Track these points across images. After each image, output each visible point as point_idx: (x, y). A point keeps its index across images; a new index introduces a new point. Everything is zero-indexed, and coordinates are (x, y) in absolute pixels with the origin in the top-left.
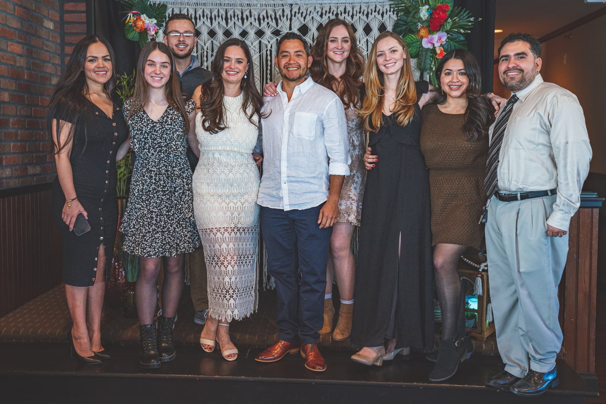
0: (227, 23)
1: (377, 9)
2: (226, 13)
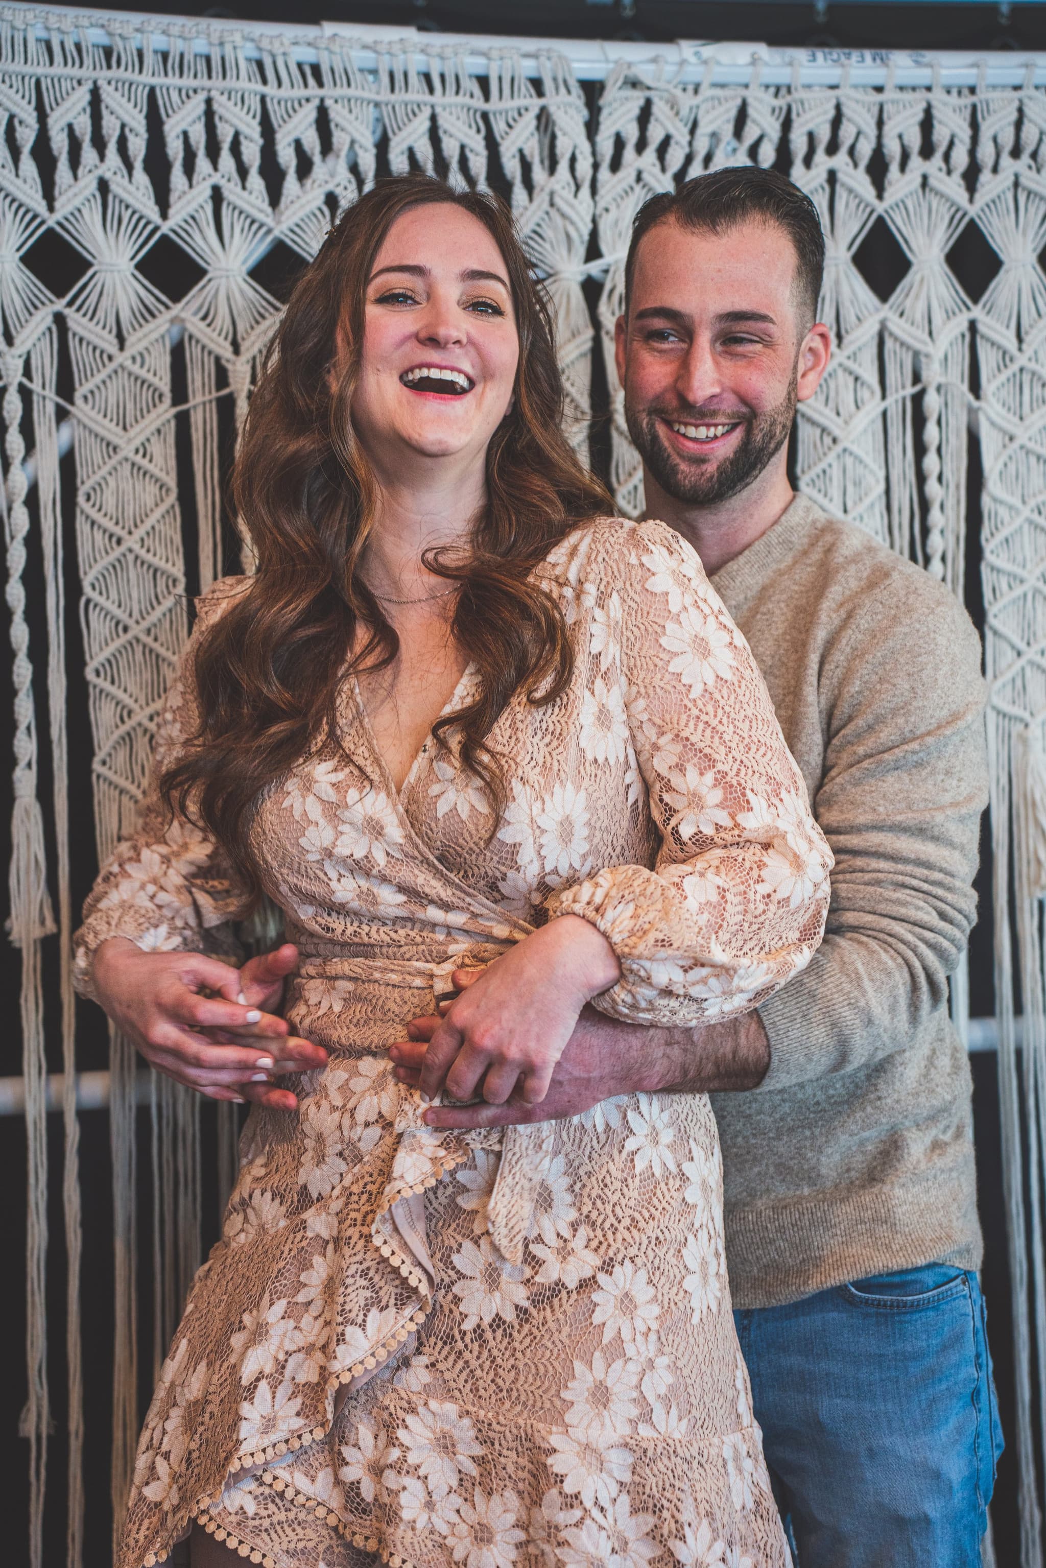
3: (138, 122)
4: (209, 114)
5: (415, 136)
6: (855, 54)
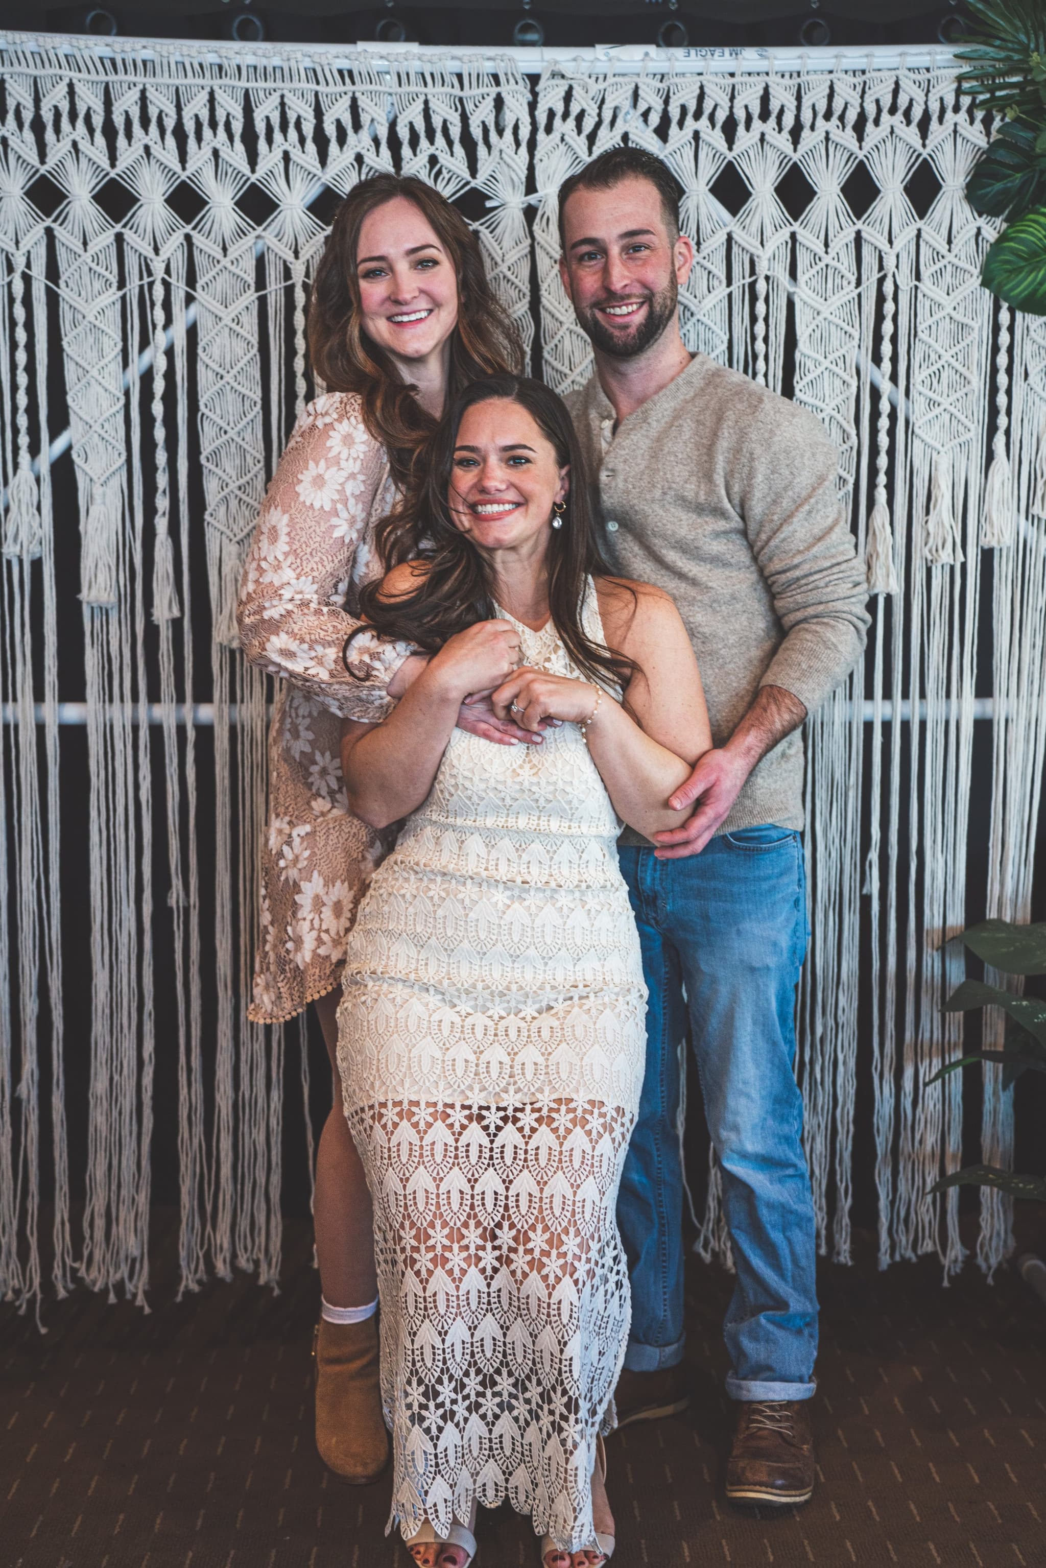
0: (253, 159)
1: (903, 102)
2: (248, 111)
3: (238, 111)
5: (413, 114)
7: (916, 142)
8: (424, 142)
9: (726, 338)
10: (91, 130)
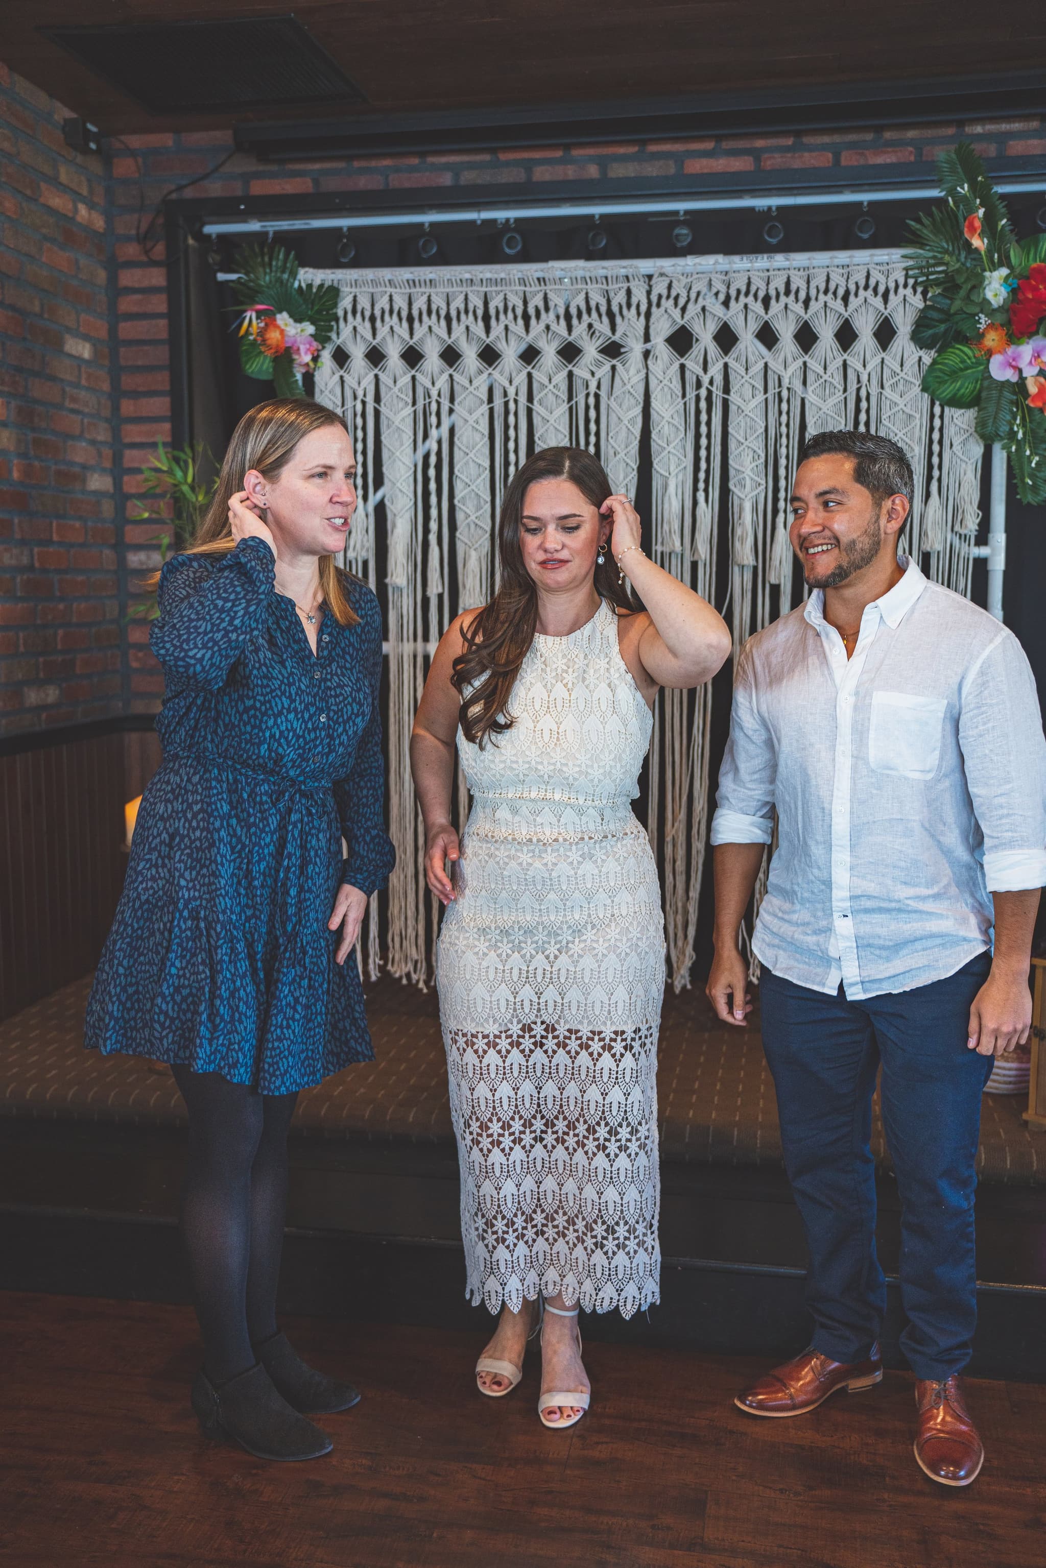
0: (488, 330)
1: (872, 283)
2: (486, 304)
3: (480, 305)
4: (505, 299)
5: (580, 300)
6: (760, 256)
7: (881, 306)
8: (585, 316)
9: (763, 425)
10: (400, 319)
